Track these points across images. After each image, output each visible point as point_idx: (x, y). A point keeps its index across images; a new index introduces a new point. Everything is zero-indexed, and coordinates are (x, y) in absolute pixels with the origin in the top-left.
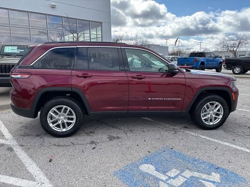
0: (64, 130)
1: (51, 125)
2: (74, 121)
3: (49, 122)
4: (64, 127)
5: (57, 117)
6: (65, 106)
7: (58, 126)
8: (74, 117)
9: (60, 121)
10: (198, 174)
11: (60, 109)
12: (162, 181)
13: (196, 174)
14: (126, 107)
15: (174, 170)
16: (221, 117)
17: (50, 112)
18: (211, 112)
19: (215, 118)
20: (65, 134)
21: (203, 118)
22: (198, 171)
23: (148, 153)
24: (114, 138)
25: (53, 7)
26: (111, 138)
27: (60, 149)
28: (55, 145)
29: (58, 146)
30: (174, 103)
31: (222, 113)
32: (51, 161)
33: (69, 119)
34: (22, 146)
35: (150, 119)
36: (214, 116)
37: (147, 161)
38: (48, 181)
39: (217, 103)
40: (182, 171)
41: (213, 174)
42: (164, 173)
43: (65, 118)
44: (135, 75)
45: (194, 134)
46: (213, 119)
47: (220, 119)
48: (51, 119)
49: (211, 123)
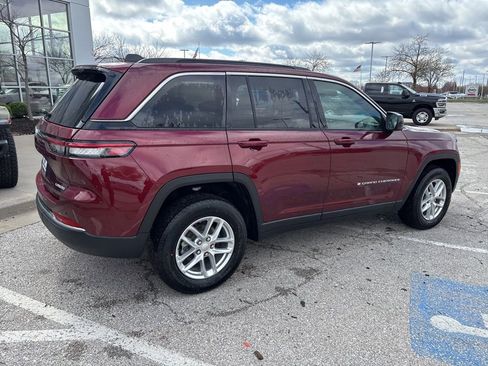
0: (210, 273)
1: (183, 269)
2: (230, 249)
3: (178, 262)
4: (208, 266)
5: (194, 245)
6: (214, 218)
7: (197, 267)
9: (202, 254)
16: (442, 204)
17: (183, 237)
21: (423, 210)
24: (308, 272)
29: (223, 314)
31: (444, 198)
32: (259, 356)
33: (218, 246)
36: (435, 204)
39: (441, 181)
43: (212, 246)
45: (418, 240)
46: (434, 210)
47: (441, 209)
49: (431, 218)
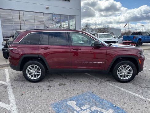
0: (35, 78)
1: (28, 75)
2: (40, 74)
3: (27, 74)
4: (35, 77)
5: (31, 71)
6: (35, 65)
7: (32, 76)
8: (41, 71)
9: (33, 73)
10: (100, 109)
11: (33, 67)
12: (76, 111)
13: (99, 109)
14: (70, 67)
15: (87, 105)
16: (131, 75)
17: (28, 68)
18: (125, 71)
19: (127, 76)
20: (35, 80)
21: (119, 75)
22: (101, 108)
23: (77, 95)
24: (62, 84)
25: (47, 8)
26: (60, 85)
27: (30, 89)
28: (29, 86)
30: (100, 65)
31: (132, 72)
32: (22, 95)
33: (38, 72)
34: (12, 86)
35: (89, 75)
36: (126, 74)
37: (74, 99)
38: (15, 105)
39: (128, 66)
40: (91, 106)
41: (110, 110)
42: (80, 106)
43: (36, 72)
44: (74, 48)
45: (112, 85)
46: (126, 76)
47: (130, 76)
48: (29, 72)
49: (125, 79)
